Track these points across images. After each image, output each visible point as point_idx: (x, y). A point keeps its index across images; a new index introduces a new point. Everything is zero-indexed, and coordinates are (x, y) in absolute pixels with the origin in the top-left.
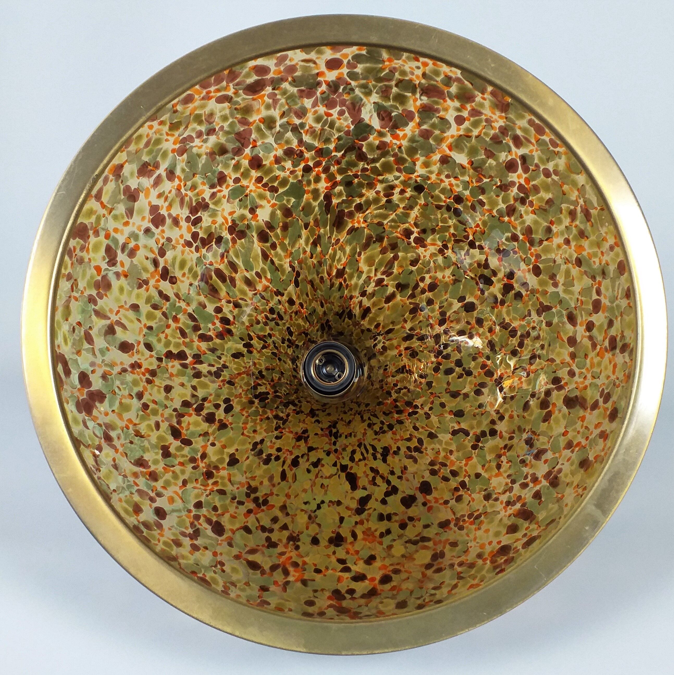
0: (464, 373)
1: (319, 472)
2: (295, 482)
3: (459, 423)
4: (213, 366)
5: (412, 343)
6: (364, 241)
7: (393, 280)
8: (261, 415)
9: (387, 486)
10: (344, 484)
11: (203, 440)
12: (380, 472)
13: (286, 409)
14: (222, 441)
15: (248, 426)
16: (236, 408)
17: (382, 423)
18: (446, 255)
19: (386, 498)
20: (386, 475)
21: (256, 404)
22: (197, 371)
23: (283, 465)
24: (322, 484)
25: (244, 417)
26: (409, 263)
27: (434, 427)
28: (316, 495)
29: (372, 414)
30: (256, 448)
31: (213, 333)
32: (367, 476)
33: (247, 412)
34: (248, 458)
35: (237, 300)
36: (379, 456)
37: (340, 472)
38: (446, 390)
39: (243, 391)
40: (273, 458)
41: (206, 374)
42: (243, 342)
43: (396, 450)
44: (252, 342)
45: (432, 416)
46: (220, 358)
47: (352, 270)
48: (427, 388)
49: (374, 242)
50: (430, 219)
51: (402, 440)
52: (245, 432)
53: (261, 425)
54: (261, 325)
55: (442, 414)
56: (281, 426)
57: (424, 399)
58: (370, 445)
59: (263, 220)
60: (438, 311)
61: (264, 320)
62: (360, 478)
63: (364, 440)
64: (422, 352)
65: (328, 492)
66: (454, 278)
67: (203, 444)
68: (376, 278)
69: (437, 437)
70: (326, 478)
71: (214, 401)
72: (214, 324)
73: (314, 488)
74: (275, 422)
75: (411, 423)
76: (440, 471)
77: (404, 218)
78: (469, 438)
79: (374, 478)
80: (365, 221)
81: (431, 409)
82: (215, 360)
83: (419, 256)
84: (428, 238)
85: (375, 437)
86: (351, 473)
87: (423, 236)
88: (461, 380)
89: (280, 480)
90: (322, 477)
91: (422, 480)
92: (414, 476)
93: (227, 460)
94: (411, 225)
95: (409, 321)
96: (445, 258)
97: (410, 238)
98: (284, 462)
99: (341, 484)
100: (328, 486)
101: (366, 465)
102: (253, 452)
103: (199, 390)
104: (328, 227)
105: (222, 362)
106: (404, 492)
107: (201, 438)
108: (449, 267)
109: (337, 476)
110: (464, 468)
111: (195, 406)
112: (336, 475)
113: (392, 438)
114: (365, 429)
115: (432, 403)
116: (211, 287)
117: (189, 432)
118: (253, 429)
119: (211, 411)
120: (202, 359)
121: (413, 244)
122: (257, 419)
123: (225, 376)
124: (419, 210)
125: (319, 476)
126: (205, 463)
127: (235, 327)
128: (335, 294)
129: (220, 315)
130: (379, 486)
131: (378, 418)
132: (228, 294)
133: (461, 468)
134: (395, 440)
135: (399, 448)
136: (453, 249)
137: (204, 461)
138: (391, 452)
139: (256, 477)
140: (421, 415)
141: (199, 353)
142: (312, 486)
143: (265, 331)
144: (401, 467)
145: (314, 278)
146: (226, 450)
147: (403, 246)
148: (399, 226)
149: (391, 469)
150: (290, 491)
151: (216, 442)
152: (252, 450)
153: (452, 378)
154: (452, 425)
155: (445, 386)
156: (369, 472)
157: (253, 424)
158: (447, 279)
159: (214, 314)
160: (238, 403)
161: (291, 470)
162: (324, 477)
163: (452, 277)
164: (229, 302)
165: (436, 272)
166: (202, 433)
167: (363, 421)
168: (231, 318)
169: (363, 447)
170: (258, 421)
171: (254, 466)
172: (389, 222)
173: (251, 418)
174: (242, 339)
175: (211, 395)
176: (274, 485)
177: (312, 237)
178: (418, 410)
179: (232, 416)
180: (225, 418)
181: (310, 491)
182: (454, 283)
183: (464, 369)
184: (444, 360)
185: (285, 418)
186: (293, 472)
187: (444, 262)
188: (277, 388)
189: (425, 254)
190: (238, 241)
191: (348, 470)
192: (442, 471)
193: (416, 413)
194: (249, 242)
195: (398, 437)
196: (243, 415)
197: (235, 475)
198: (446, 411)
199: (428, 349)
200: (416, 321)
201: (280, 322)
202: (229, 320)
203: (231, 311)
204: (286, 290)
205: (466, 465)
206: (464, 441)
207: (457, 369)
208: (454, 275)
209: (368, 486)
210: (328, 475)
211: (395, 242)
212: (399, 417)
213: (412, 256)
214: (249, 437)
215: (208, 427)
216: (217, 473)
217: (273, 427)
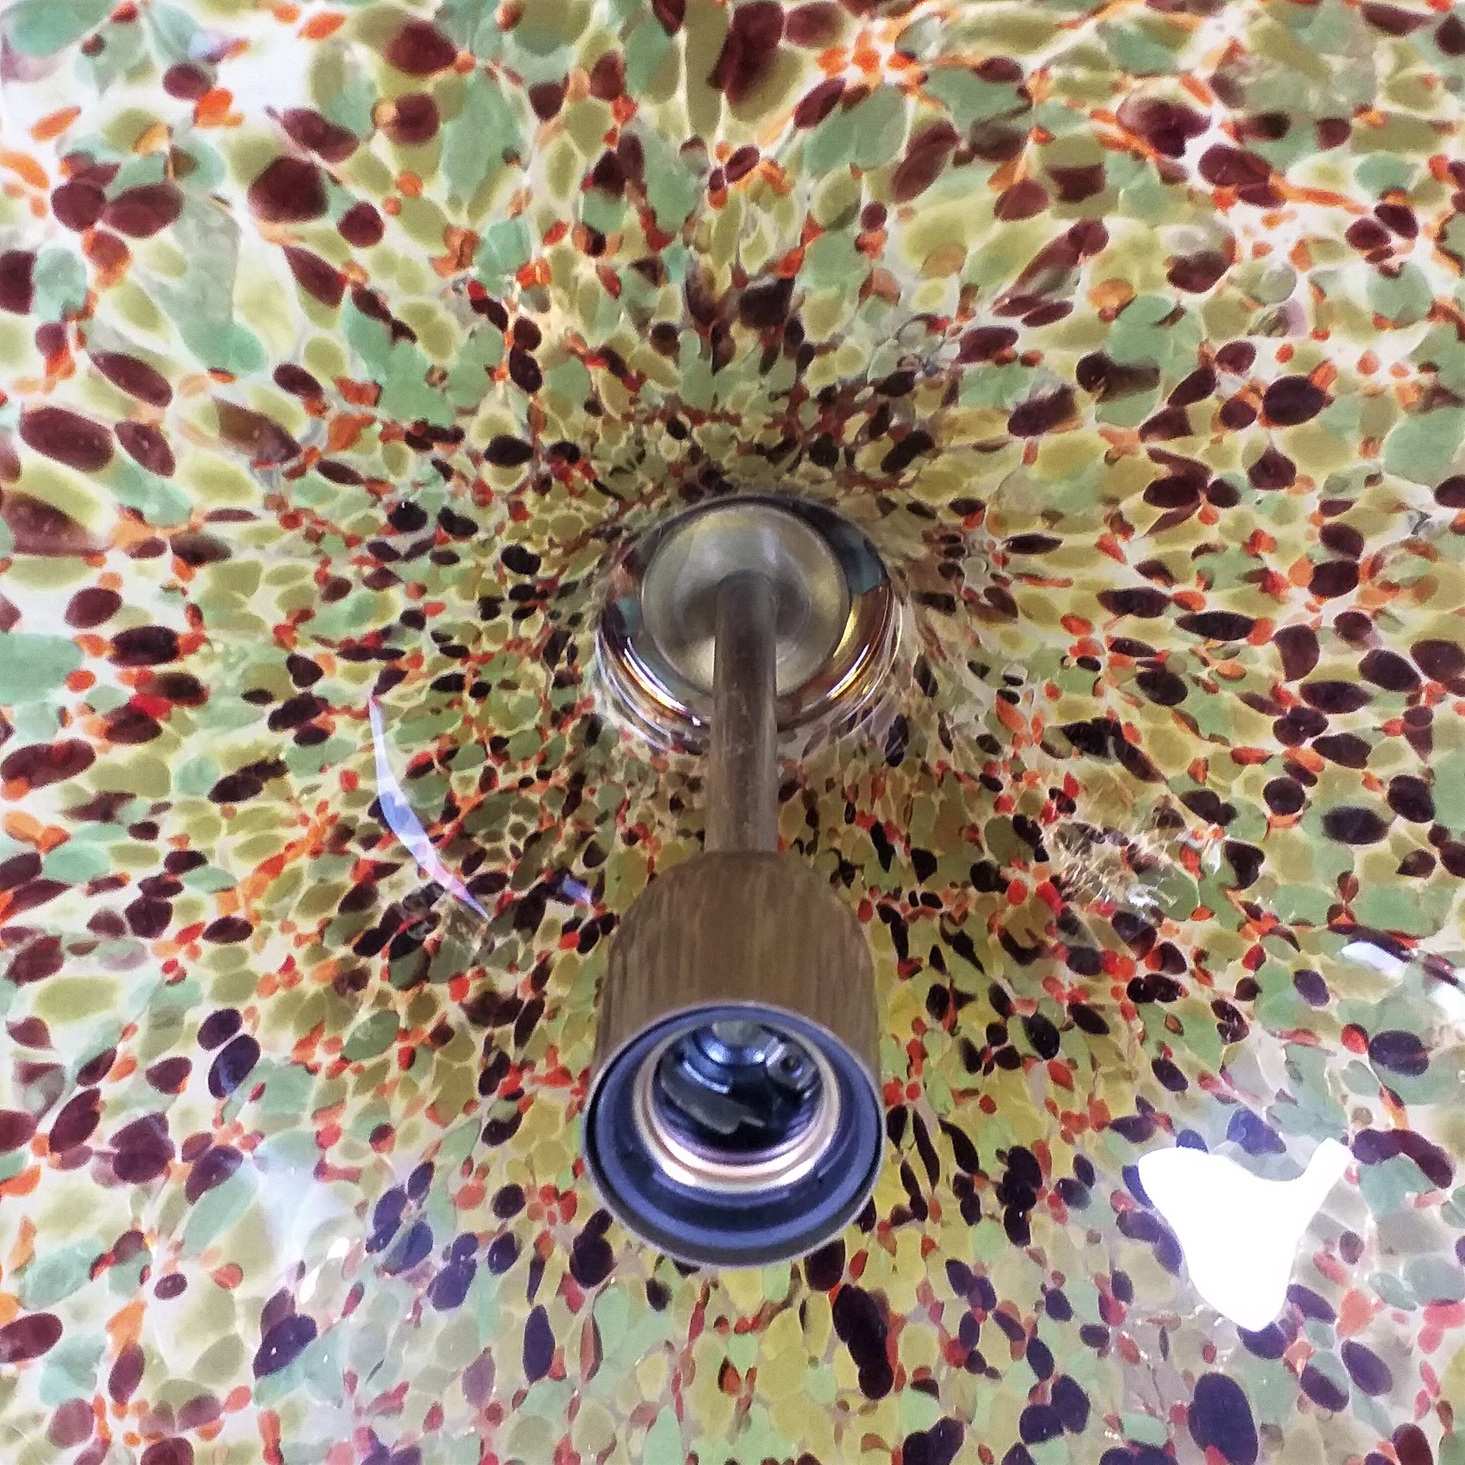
0: (1435, 853)
1: (706, 1295)
2: (594, 1370)
3: (1397, 1102)
4: (117, 882)
5: (1156, 633)
6: (901, 155)
7: (1070, 340)
8: (405, 1034)
9: (1034, 1380)
10: (828, 1357)
11: (118, 1286)
12: (1000, 1296)
13: (527, 940)
14: (214, 1255)
15: (346, 1120)
16: (272, 1048)
17: (1000, 1000)
18: (1393, 262)
19: (1032, 1450)
20: (1025, 1313)
21: (376, 982)
22: (28, 942)
23: (532, 1290)
24: (726, 1366)
25: (320, 1080)
26: (1162, 271)
27: (1265, 1089)
28: (697, 1431)
29: (952, 930)
30: (397, 1224)
31: (88, 728)
32: (937, 1311)
33: (333, 1044)
34: (357, 1295)
35: (193, 529)
36: (989, 1200)
37: (805, 1289)
38: (1334, 911)
39: (300, 940)
40: (481, 1256)
41: (88, 935)
42: (269, 709)
43: (1070, 1174)
44: (317, 689)
45: (1256, 1030)
46: (148, 830)
47: (832, 291)
48: (1231, 876)
49: (962, 160)
50: (1320, 74)
51: (1100, 1127)
52: (334, 1157)
53: (409, 1086)
54: (358, 592)
55: (1307, 1032)
56: (511, 1051)
57: (1211, 925)
58: (948, 1128)
59: (271, 112)
60: (1313, 519)
61: (368, 570)
62: (901, 1321)
63: (913, 1092)
64: (1210, 689)
65: (755, 1410)
66: (1427, 379)
67: (115, 1304)
68: (968, 326)
69: (1280, 1147)
70: (742, 1328)
71: (150, 1056)
72: (81, 680)
73: (687, 1393)
74: (478, 1037)
75: (1143, 1038)
76: (1293, 1335)
77: (1156, 49)
78: (1448, 1193)
79: (970, 1328)
80: (908, 57)
81: (1248, 990)
82: (121, 854)
83: (1230, 244)
84: (1292, 157)
85: (967, 1080)
86: (859, 1291)
87: (1264, 148)
88: (1415, 883)
89: (522, 1376)
90: (721, 1322)
91: (1200, 1369)
92: (1163, 1336)
93: (253, 1343)
94: (1192, 85)
95: (1140, 531)
96: (1388, 273)
97: (1179, 151)
98: (537, 1266)
99: (813, 1361)
100: (751, 1373)
101: (928, 1246)
102: (380, 1257)
103: (56, 1031)
104: (681, 95)
105: (163, 846)
106: (1116, 1424)
107: (106, 1274)
108: (1402, 322)
109: (794, 1312)
110: (1418, 1356)
111: (46, 1126)
112: (786, 1304)
113: (1051, 1106)
114: (918, 1025)
115: (1255, 959)
116: (23, 511)
117: (30, 1276)
118: (372, 1124)
119: (141, 1113)
120: (50, 869)
121: (1197, 182)
122: (384, 1067)
123: (192, 907)
124: (1255, 16)
125: (710, 1318)
126: (141, 1406)
127: (210, 658)
128: (743, 386)
129: (108, 630)
130: (993, 1374)
131: (979, 966)
132: (137, 514)
133: (1402, 1349)
134: (1067, 1117)
135: (1083, 1168)
136: (1442, 236)
137: (133, 1399)
138: (1050, 1182)
139: (404, 1388)
140: (1194, 1011)
141: (28, 848)
142: (676, 1383)
143: (385, 607)
144: (1099, 1280)
145: (621, 339)
146: (239, 1293)
147: (1137, 183)
148: (1116, 88)
149: (1050, 1286)
150: (576, 1430)
151: (182, 1268)
152: (373, 1245)
153: (1372, 863)
154: (1356, 1100)
155: (1330, 893)
156: (944, 1291)
157: (367, 1098)
158: (1383, 378)
159: (71, 632)
160: (280, 1017)
161: (574, 1304)
162: (733, 1322)
163: (1415, 375)
164: (150, 549)
165: (1321, 335)
166: (105, 1247)
167: (909, 968)
168: (180, 625)
169: (909, 1137)
170: (394, 1071)
171: (392, 1333)
172: (1059, 60)
173: (359, 1070)
174: (258, 696)
175: (127, 1031)
176: (494, 1415)
177: (587, 147)
178: (1184, 979)
179: (258, 1094)
180: (219, 1121)
181: (667, 1413)
182: (1427, 407)
183: (1438, 836)
184: (1329, 764)
185: (526, 997)
186: (583, 1314)
187: (1377, 293)
188: (478, 841)
189: (1264, 235)
190: (134, 244)
191: (846, 1278)
192: (1303, 1338)
193: (1170, 991)
194: (205, 231)
195: (1078, 1105)
196: (312, 1071)
197: (295, 1414)
198: (1328, 1021)
199: (1244, 687)
200: (1182, 539)
201: (460, 547)
202: (168, 636)
203: (170, 589)
204: (472, 412)
205: (1430, 1341)
206: (1421, 1203)
207: (1400, 825)
208: (1428, 367)
209: (942, 1374)
210: (750, 1315)
211: (1094, 162)
212: (1085, 991)
213: (1186, 240)
214: (353, 1176)
215: (137, 1203)
216: (208, 1435)
217: (468, 1071)
